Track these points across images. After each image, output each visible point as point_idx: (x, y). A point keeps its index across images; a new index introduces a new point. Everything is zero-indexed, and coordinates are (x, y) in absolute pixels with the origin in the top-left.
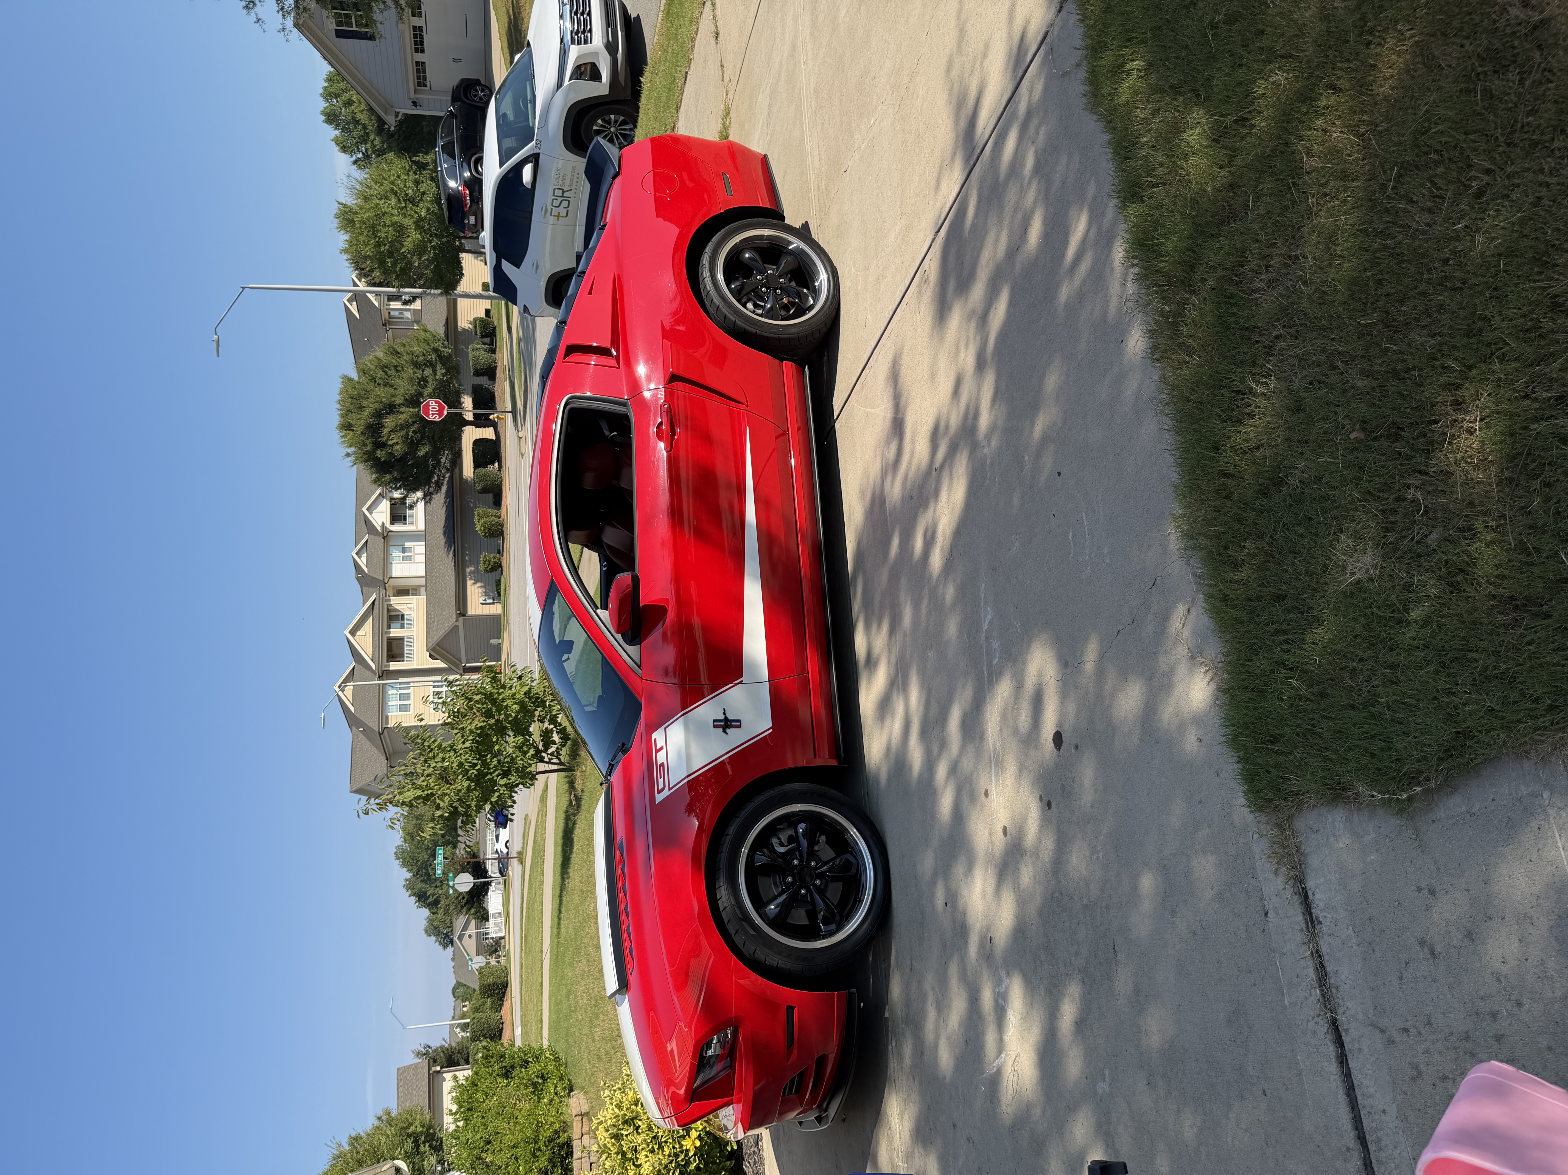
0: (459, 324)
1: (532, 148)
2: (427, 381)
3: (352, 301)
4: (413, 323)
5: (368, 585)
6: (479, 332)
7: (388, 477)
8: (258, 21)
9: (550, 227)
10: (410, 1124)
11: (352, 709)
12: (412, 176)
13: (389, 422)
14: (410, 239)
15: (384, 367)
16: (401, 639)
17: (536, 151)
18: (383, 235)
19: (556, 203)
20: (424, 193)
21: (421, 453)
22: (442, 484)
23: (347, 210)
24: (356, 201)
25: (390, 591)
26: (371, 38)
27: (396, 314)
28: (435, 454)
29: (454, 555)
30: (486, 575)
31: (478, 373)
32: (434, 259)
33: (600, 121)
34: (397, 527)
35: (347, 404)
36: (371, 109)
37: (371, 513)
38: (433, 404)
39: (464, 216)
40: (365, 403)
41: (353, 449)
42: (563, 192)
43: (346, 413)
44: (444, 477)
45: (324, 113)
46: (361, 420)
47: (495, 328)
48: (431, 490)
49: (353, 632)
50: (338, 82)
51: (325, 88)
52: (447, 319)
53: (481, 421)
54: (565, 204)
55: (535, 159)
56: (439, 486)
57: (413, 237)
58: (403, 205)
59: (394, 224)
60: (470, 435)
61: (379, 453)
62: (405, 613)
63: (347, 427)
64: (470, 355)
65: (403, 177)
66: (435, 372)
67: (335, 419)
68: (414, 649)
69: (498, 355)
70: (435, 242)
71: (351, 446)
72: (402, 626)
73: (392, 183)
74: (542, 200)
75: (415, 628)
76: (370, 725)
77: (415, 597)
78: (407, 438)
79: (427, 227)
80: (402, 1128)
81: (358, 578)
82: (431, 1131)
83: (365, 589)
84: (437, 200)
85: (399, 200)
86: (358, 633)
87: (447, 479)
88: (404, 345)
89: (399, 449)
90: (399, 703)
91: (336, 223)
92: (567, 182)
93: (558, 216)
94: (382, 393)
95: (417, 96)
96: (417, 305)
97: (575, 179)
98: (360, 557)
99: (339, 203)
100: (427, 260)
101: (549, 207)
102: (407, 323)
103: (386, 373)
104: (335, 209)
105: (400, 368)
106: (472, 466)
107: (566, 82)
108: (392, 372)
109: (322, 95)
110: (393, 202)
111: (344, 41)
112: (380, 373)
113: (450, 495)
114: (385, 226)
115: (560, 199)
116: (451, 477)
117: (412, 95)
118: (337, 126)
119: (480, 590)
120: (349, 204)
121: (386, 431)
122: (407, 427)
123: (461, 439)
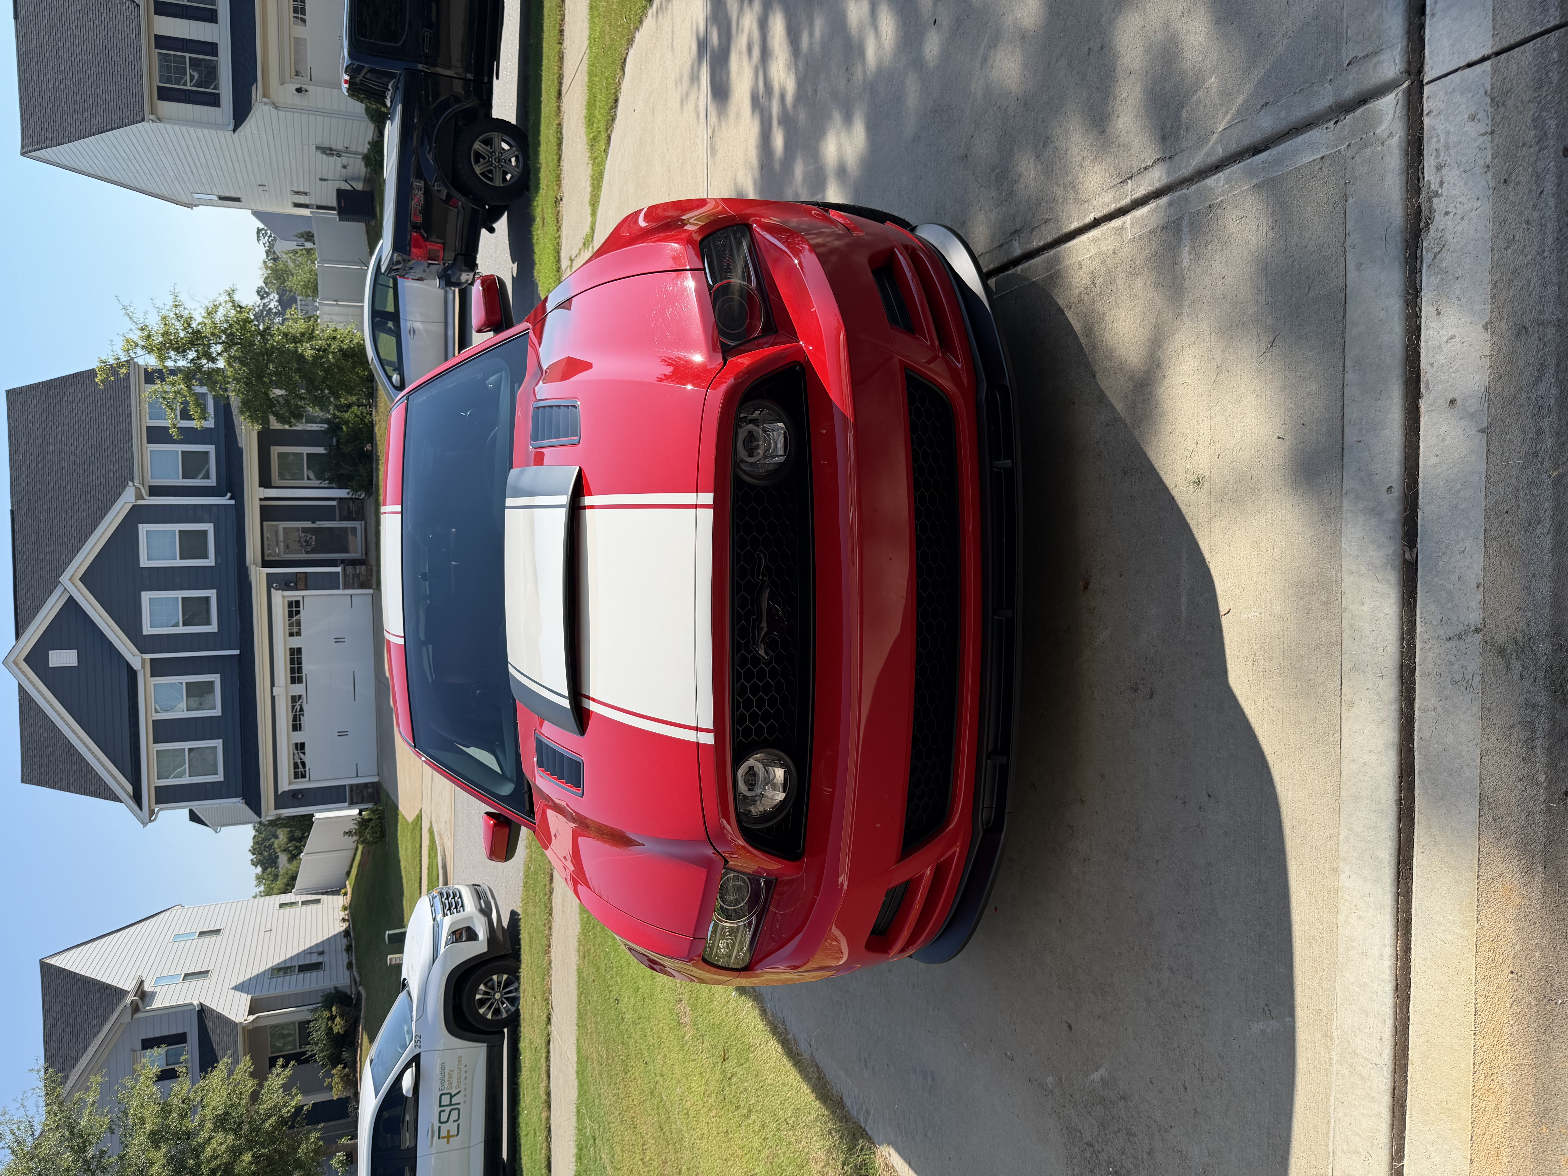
1: (412, 1050)
17: (417, 1052)
19: (444, 1118)
33: (482, 987)
54: (454, 1115)
55: (415, 1062)
92: (455, 1083)
97: (463, 1076)
101: (436, 1125)
107: (442, 950)
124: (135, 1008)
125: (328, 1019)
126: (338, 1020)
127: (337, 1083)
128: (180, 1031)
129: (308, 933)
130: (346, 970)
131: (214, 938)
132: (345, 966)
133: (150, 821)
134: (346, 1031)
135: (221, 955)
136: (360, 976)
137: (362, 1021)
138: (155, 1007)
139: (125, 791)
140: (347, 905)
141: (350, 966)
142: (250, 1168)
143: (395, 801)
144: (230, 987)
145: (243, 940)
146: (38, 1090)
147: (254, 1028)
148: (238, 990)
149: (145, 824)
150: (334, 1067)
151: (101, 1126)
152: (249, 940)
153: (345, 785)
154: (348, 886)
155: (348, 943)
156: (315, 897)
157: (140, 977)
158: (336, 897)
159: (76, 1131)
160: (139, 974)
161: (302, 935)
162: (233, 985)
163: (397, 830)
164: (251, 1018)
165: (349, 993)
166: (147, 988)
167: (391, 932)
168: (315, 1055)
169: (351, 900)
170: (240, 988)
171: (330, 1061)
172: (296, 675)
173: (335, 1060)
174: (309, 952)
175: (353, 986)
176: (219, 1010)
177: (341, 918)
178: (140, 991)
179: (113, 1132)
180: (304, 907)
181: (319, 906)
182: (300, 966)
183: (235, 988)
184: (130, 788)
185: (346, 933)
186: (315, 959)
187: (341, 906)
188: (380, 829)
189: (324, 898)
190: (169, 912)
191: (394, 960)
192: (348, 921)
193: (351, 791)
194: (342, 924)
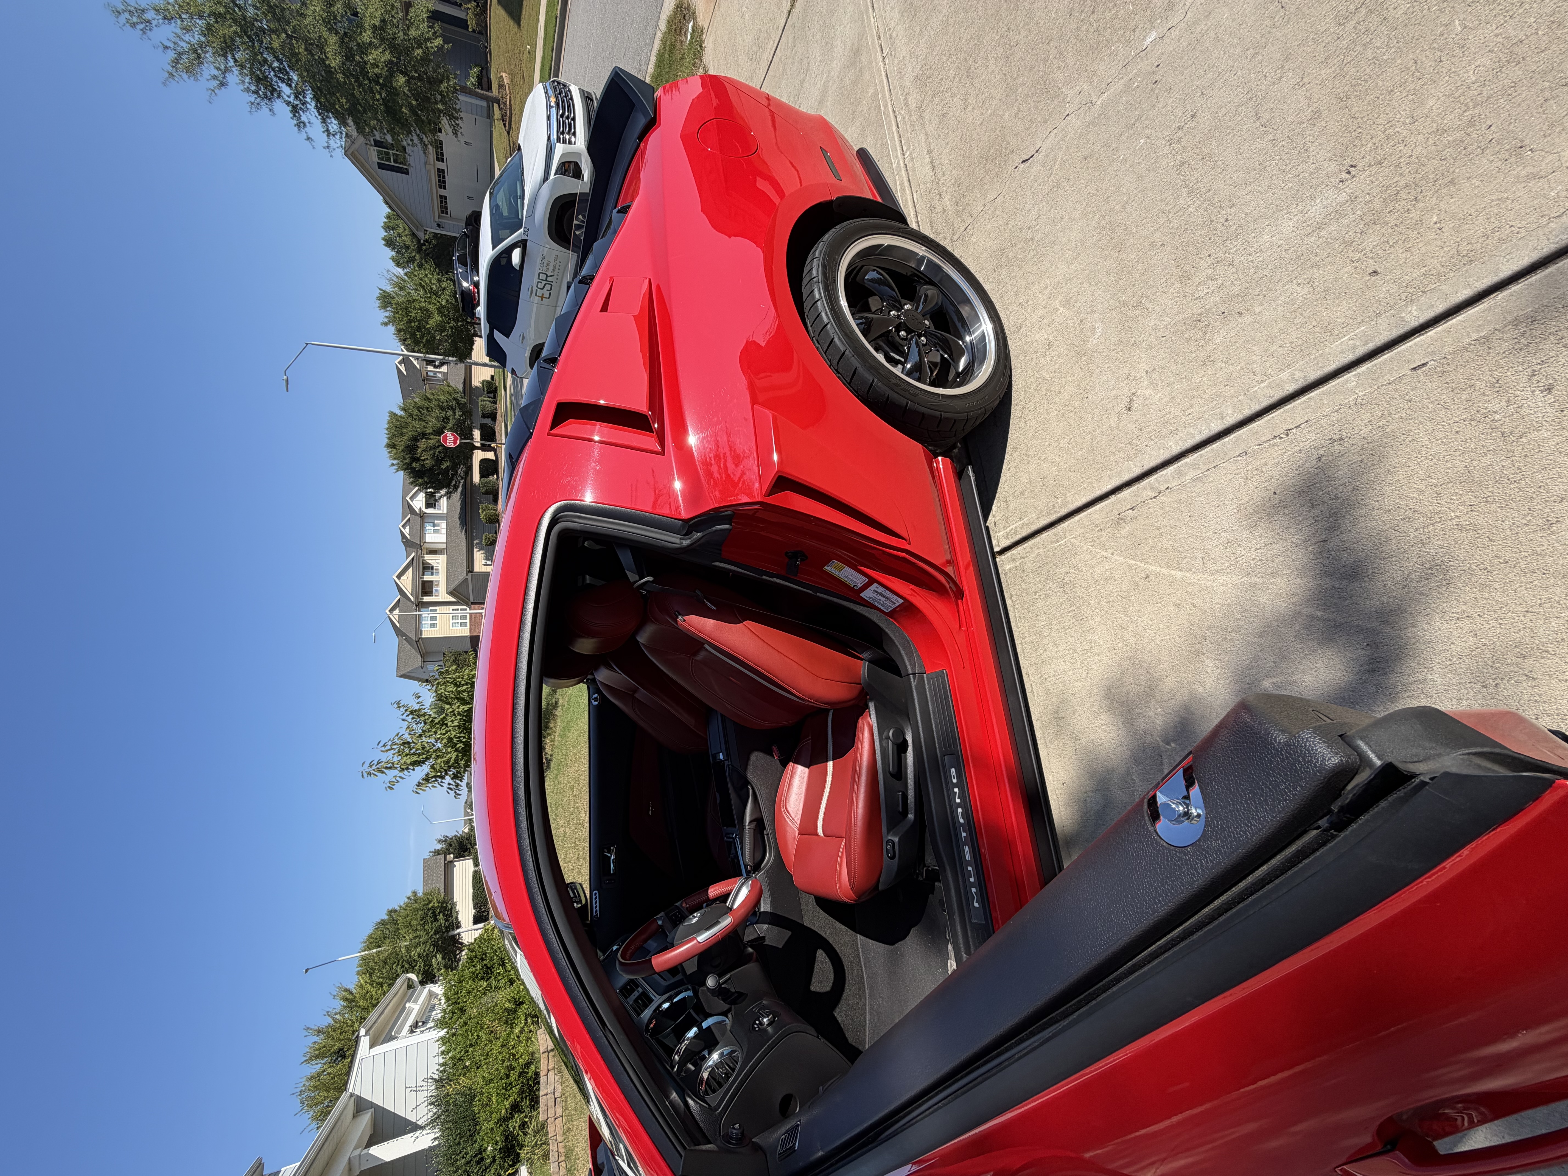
0: (473, 383)
1: (520, 235)
2: (449, 420)
3: (400, 361)
4: (443, 381)
5: (410, 547)
6: (486, 389)
7: (420, 480)
9: (535, 305)
10: (430, 902)
11: (398, 625)
12: (436, 276)
13: (422, 444)
14: (434, 320)
15: (419, 408)
16: (432, 582)
17: (525, 237)
18: (413, 315)
19: (540, 285)
20: (444, 289)
21: (444, 466)
22: (458, 487)
23: (386, 295)
24: (393, 289)
25: (424, 551)
26: (406, 171)
27: (431, 374)
28: (455, 467)
29: (466, 532)
30: (487, 547)
31: (484, 416)
32: (451, 336)
34: (430, 511)
35: (393, 431)
36: (413, 235)
37: (412, 501)
38: (450, 436)
39: (473, 306)
40: (405, 431)
41: (395, 462)
42: (547, 276)
43: (392, 437)
44: (460, 482)
45: (384, 240)
46: (403, 441)
47: (497, 387)
48: (451, 490)
49: (399, 577)
50: (395, 220)
51: (385, 223)
52: (465, 380)
53: (484, 448)
54: (548, 287)
55: (523, 244)
56: (456, 488)
57: (436, 319)
58: (429, 295)
59: (421, 309)
60: (478, 456)
61: (414, 465)
62: (434, 565)
63: (391, 446)
64: (480, 404)
65: (429, 276)
66: (454, 414)
67: (385, 441)
68: (440, 589)
69: (498, 405)
70: (453, 323)
71: (395, 459)
72: (432, 574)
73: (421, 279)
74: (529, 281)
75: (440, 576)
76: (410, 636)
77: (441, 556)
78: (434, 456)
79: (446, 313)
80: (424, 905)
81: (403, 542)
82: (444, 905)
83: (408, 549)
84: (454, 295)
85: (426, 292)
86: (402, 578)
87: (461, 484)
88: (433, 395)
89: (429, 463)
90: (430, 622)
91: (378, 303)
92: (551, 269)
93: (542, 297)
94: (418, 425)
95: (441, 220)
96: (444, 369)
97: (557, 267)
98: (404, 529)
99: (380, 289)
100: (446, 335)
101: (535, 288)
102: (439, 381)
103: (420, 412)
104: (377, 293)
105: (430, 410)
106: (479, 476)
107: (552, 176)
108: (425, 412)
109: (383, 227)
110: (422, 293)
111: (383, 171)
112: (416, 412)
113: (464, 494)
114: (415, 308)
115: (544, 283)
116: (465, 482)
117: (437, 220)
118: (393, 249)
119: (483, 555)
120: (388, 291)
121: (420, 450)
122: (434, 448)
123: (471, 458)
127: (472, 16)
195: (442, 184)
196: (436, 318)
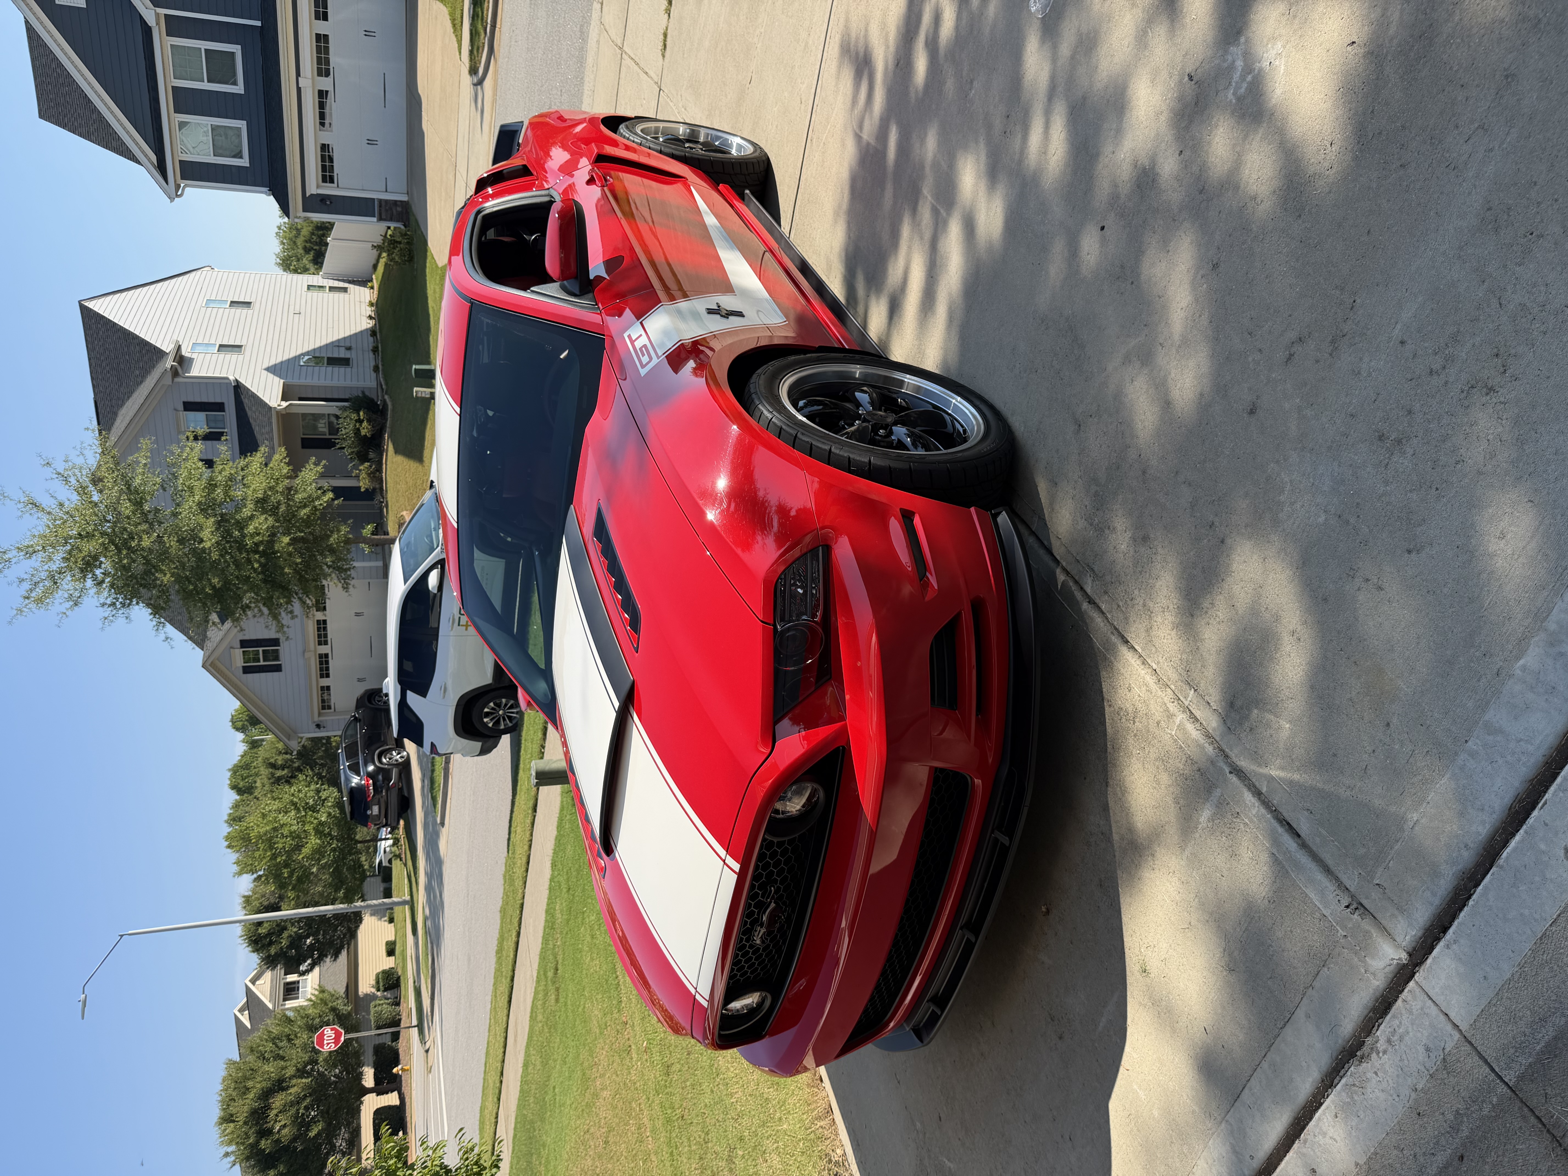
1: (438, 554)
3: (244, 1010)
6: (381, 984)
8: (167, 638)
12: (313, 786)
14: (308, 846)
15: (274, 1040)
21: (313, 1134)
26: (278, 669)
28: (329, 1135)
35: (230, 1091)
38: (329, 1030)
39: (368, 807)
40: (250, 1084)
41: (232, 1148)
43: (228, 1102)
45: (227, 838)
46: (245, 1105)
47: (399, 977)
51: (230, 815)
52: (347, 986)
53: (380, 1089)
57: (312, 844)
59: (291, 835)
60: (371, 1104)
61: (263, 1144)
63: (226, 1119)
64: (372, 1011)
65: (304, 788)
67: (216, 1112)
69: (403, 1007)
71: (230, 1143)
79: (327, 830)
84: (339, 802)
85: (299, 810)
89: (287, 1134)
94: (271, 1068)
95: (321, 718)
105: (292, 1037)
106: (373, 1139)
108: (284, 1043)
109: (226, 822)
110: (292, 813)
111: (250, 676)
112: (270, 1047)
114: (282, 837)
117: (316, 719)
121: (272, 1113)
122: (298, 1103)
123: (358, 1111)
124: (175, 373)
125: (356, 421)
126: (365, 424)
127: (364, 478)
128: (218, 400)
129: (336, 323)
130: (372, 372)
131: (244, 311)
132: (372, 368)
133: (177, 196)
134: (372, 435)
135: (253, 330)
136: (387, 384)
137: (388, 430)
138: (193, 375)
139: (149, 160)
140: (374, 301)
141: (376, 369)
142: (288, 549)
143: (424, 233)
144: (263, 367)
145: (273, 319)
146: (95, 447)
147: (287, 413)
148: (271, 372)
149: (172, 199)
150: (362, 463)
151: (155, 485)
152: (279, 320)
153: (374, 199)
154: (374, 281)
155: (375, 345)
156: (342, 285)
157: (177, 341)
158: (363, 288)
159: (132, 489)
160: (175, 338)
161: (330, 325)
162: (266, 365)
163: (425, 266)
164: (285, 404)
165: (376, 400)
166: (185, 352)
167: (418, 367)
168: (344, 448)
169: (378, 299)
170: (273, 370)
171: (358, 457)
172: (323, 68)
173: (363, 458)
174: (336, 344)
175: (379, 390)
176: (254, 390)
177: (368, 315)
178: (178, 356)
179: (164, 489)
180: (331, 294)
181: (346, 295)
182: (329, 359)
183: (268, 369)
184: (154, 158)
185: (373, 332)
186: (343, 354)
187: (367, 301)
188: (408, 253)
189: (351, 287)
190: (199, 272)
191: (420, 393)
192: (374, 318)
193: (380, 206)
194: (369, 321)
195: (324, 672)
196: (314, 841)
